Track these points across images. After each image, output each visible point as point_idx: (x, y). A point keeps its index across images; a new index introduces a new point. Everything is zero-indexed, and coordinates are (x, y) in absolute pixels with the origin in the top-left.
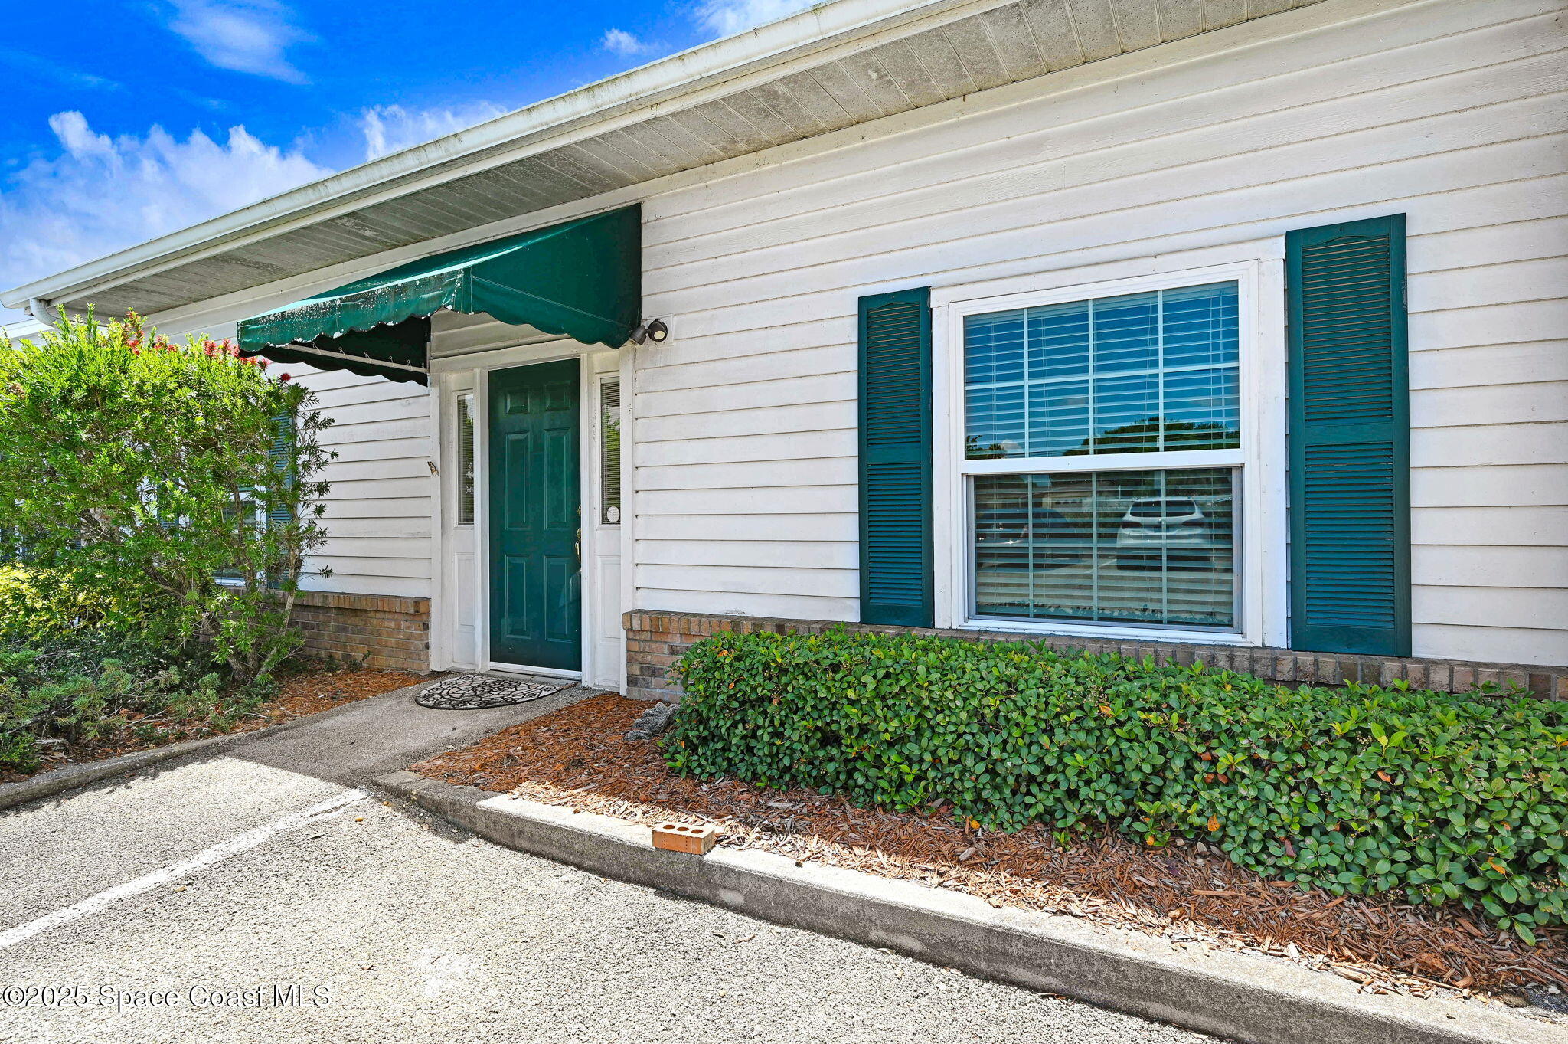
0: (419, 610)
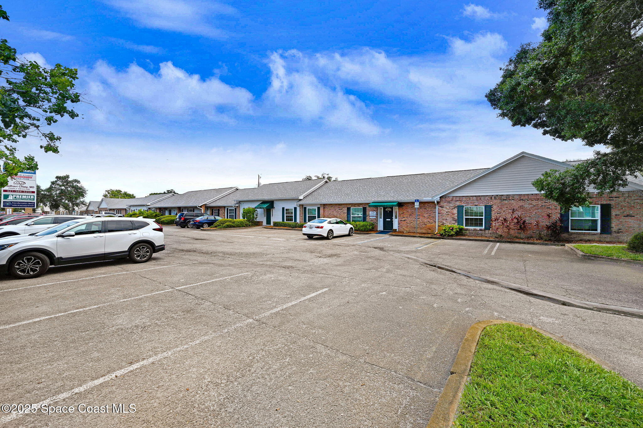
0: (262, 222)
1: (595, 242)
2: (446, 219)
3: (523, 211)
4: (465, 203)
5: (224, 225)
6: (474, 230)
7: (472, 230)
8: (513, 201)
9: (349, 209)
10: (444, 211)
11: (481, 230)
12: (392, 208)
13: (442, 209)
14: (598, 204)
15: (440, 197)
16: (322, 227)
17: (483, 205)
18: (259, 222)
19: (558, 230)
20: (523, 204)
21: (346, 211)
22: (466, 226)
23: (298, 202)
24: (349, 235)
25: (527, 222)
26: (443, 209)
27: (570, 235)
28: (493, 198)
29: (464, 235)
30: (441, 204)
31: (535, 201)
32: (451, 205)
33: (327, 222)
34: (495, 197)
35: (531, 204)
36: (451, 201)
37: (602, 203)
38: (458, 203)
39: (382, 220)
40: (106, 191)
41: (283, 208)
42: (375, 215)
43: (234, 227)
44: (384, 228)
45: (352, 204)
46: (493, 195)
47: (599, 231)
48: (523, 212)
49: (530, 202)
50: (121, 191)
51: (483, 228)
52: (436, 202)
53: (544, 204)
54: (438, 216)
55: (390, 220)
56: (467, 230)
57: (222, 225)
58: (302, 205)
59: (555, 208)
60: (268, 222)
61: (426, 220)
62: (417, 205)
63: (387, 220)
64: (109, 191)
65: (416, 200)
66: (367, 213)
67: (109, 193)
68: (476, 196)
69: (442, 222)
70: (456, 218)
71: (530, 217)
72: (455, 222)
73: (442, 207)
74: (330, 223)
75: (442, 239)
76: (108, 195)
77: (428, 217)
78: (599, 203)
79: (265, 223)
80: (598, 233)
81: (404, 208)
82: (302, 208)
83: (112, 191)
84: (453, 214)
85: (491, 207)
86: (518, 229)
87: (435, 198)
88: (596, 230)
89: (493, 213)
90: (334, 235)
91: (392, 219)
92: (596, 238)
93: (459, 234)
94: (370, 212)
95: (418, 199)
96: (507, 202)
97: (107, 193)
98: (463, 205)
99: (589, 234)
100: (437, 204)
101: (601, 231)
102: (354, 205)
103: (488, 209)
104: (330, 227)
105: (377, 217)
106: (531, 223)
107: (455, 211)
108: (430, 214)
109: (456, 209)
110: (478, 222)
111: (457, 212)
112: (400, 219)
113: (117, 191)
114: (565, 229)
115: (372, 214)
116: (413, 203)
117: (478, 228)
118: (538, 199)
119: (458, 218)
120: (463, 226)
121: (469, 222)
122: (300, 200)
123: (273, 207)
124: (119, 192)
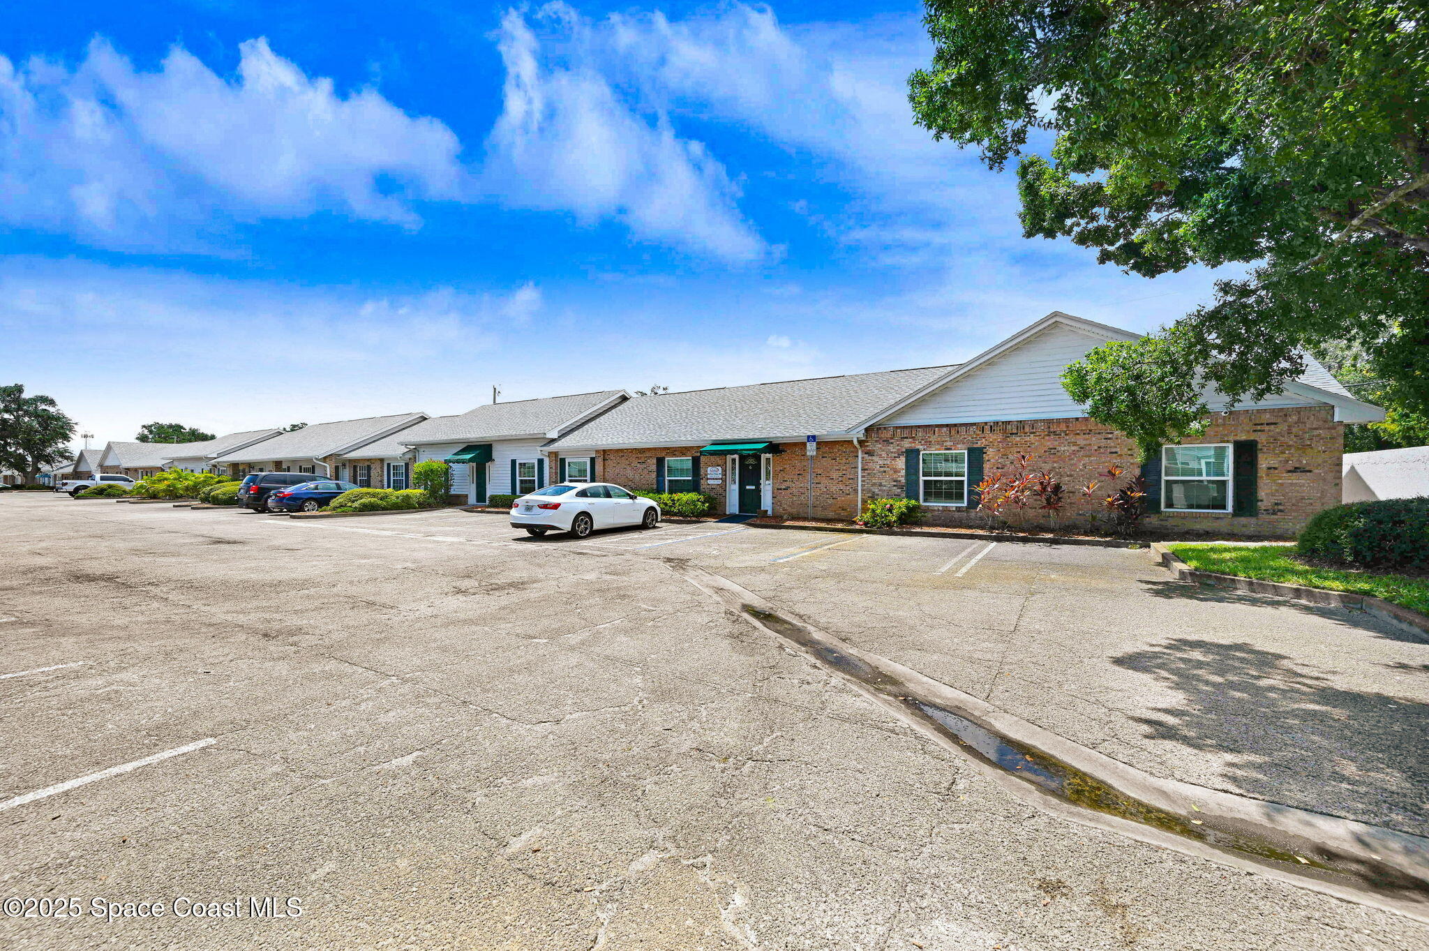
0: (467, 496)
1: (1220, 537)
2: (880, 485)
3: (1054, 462)
4: (923, 442)
5: (356, 504)
6: (943, 511)
7: (939, 510)
8: (1032, 435)
9: (660, 461)
10: (877, 462)
11: (959, 509)
12: (758, 458)
13: (870, 458)
14: (1228, 442)
15: (866, 430)
16: (556, 506)
17: (964, 446)
18: (458, 496)
19: (1134, 507)
20: (1057, 443)
21: (654, 467)
22: (925, 500)
23: (545, 445)
24: (643, 527)
25: (1064, 488)
26: (874, 458)
27: (1161, 520)
28: (987, 428)
29: (920, 524)
30: (867, 446)
31: (1082, 436)
32: (891, 448)
33: (574, 492)
34: (991, 427)
35: (1075, 444)
36: (892, 439)
37: (1238, 438)
38: (907, 444)
39: (736, 487)
40: (144, 426)
41: (514, 462)
42: (720, 476)
43: (384, 509)
44: (741, 509)
45: (668, 449)
46: (986, 423)
47: (1230, 509)
48: (1055, 465)
49: (1071, 438)
50: (182, 427)
51: (965, 504)
52: (855, 442)
53: (1103, 443)
54: (863, 477)
55: (754, 487)
56: (927, 509)
57: (349, 504)
58: (556, 454)
59: (1129, 452)
60: (481, 496)
61: (835, 487)
62: (811, 449)
63: (748, 487)
64: (151, 426)
65: (808, 437)
66: (702, 472)
67: (151, 432)
68: (947, 425)
69: (870, 490)
70: (903, 480)
71: (1071, 476)
72: (899, 490)
73: (870, 453)
74: (583, 494)
75: (868, 532)
76: (150, 437)
77: (840, 479)
78: (1231, 438)
79: (472, 499)
80: (1227, 514)
81: (784, 455)
82: (556, 461)
83: (160, 427)
84: (896, 471)
85: (981, 451)
86: (1044, 507)
87: (855, 432)
88: (1224, 507)
89: (986, 466)
90: (595, 527)
91: (758, 485)
92: (1223, 526)
93: (908, 522)
94: (709, 469)
95: (816, 433)
96: (1018, 439)
97: (146, 432)
98: (918, 447)
99: (1207, 516)
100: (858, 446)
101: (1234, 510)
102: (673, 451)
103: (976, 456)
104: (584, 504)
105: (724, 480)
106: (1073, 490)
107: (901, 463)
108: (844, 472)
109: (903, 459)
110: (954, 491)
111: (904, 467)
112: (777, 486)
113: (171, 426)
114: (1152, 504)
115: (713, 474)
116: (803, 445)
117: (953, 505)
118: (1090, 430)
119: (907, 480)
120: (917, 499)
121: (933, 490)
122: (553, 441)
123: (490, 459)
124: (177, 429)
